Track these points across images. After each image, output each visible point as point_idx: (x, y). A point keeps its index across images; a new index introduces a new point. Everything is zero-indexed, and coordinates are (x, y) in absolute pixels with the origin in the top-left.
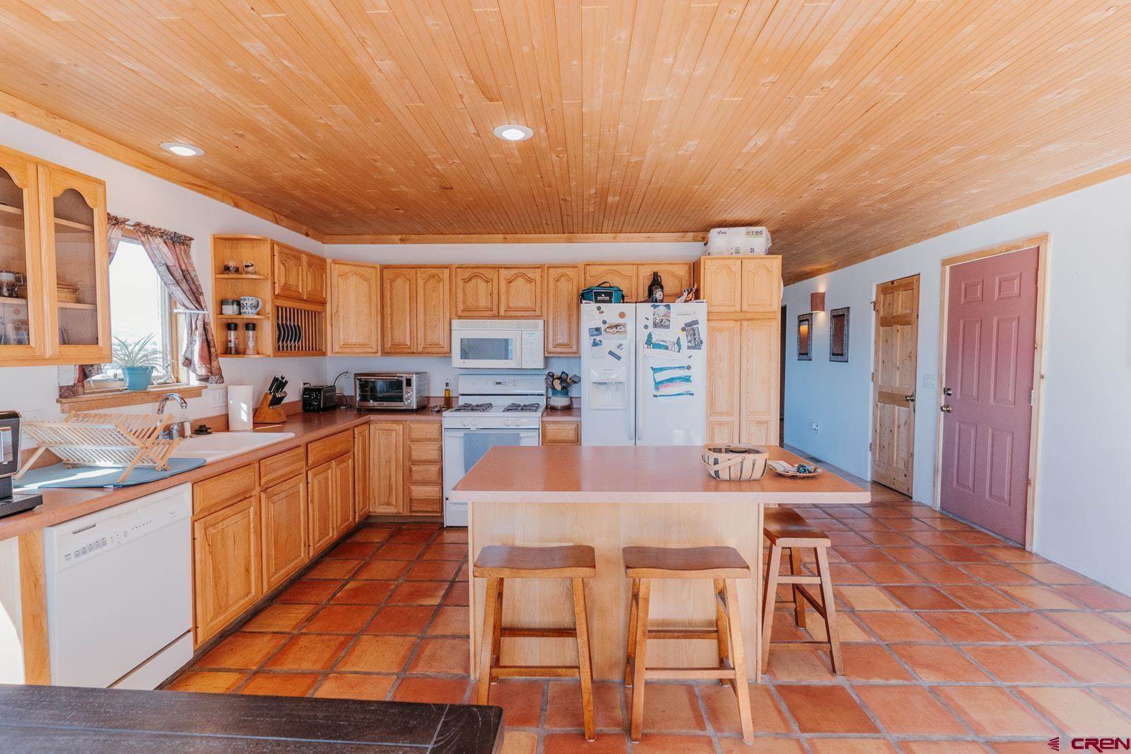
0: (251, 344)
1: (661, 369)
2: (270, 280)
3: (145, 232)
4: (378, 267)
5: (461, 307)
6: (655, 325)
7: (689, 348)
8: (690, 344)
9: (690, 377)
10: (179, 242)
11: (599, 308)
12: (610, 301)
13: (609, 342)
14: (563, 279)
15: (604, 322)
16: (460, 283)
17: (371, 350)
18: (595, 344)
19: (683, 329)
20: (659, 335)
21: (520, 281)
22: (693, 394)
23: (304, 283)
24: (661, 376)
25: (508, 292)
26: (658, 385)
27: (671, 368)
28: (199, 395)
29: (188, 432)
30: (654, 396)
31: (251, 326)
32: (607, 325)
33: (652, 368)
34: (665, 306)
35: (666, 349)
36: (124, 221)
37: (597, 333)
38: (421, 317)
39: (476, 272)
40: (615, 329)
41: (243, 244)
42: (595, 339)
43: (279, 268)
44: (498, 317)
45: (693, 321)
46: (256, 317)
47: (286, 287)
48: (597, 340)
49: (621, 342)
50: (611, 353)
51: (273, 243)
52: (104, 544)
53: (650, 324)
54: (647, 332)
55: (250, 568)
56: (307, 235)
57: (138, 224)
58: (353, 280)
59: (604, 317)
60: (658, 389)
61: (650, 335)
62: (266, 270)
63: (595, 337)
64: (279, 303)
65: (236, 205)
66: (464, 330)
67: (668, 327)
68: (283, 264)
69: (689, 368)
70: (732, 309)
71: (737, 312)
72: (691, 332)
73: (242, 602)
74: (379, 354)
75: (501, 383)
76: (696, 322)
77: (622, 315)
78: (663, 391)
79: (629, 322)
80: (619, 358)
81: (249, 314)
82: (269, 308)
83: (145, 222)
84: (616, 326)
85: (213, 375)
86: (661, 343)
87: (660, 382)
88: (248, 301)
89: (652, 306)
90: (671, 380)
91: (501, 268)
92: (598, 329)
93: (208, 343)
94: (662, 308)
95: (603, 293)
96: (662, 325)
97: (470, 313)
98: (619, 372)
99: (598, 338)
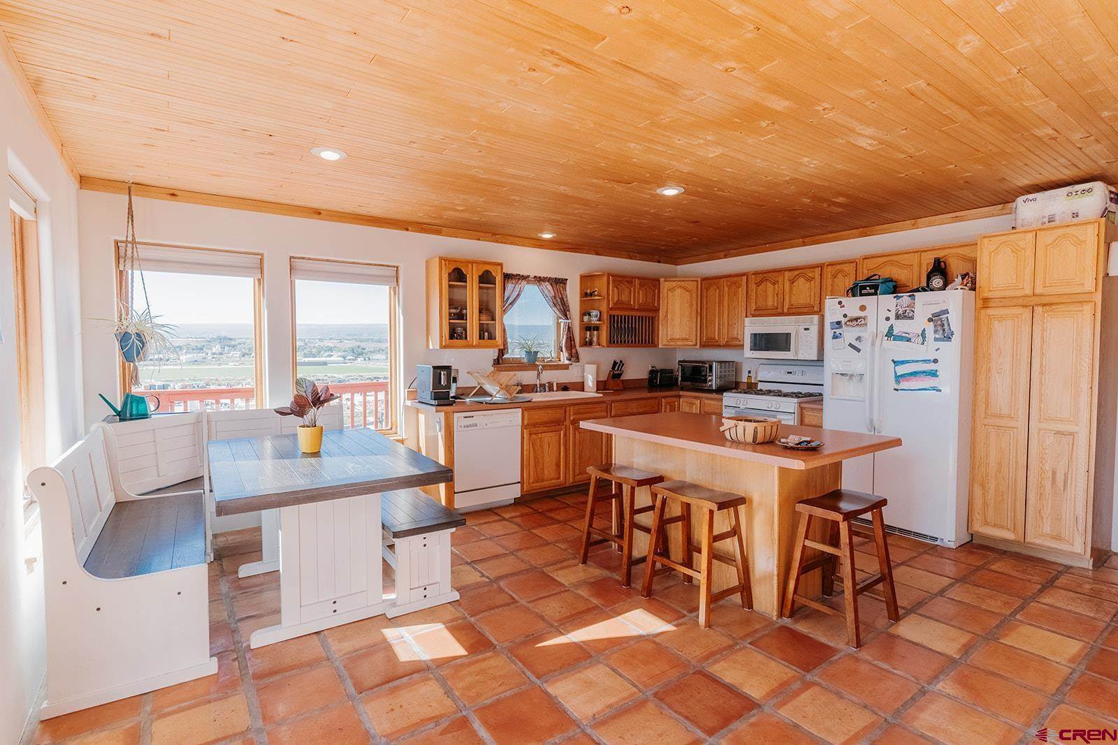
0: (595, 339)
1: (903, 362)
2: (606, 299)
3: (539, 280)
4: (699, 280)
5: (754, 307)
6: (898, 317)
7: (936, 339)
8: (937, 336)
9: (937, 371)
10: (559, 283)
11: (840, 303)
12: (875, 294)
13: (849, 334)
14: (840, 276)
15: (845, 316)
16: (753, 286)
17: (691, 343)
18: (835, 337)
19: (930, 320)
20: (900, 327)
21: (802, 280)
22: (940, 391)
23: (636, 297)
24: (902, 370)
25: (791, 289)
26: (898, 378)
27: (913, 361)
28: (568, 368)
29: (555, 388)
30: (895, 389)
31: (597, 328)
32: (847, 319)
33: (893, 360)
34: (910, 296)
35: (908, 341)
36: (528, 276)
37: (837, 326)
38: (726, 316)
39: (764, 276)
40: (855, 323)
41: (595, 278)
42: (835, 332)
43: (613, 291)
44: (782, 314)
45: (941, 311)
46: (598, 322)
47: (619, 302)
48: (837, 333)
49: (860, 334)
50: (851, 345)
51: (609, 275)
52: (476, 426)
53: (892, 315)
54: (888, 324)
55: (560, 465)
56: (659, 262)
57: (535, 277)
58: (678, 291)
59: (845, 311)
60: (898, 382)
61: (891, 327)
62: (604, 293)
63: (835, 330)
64: (612, 313)
65: (597, 254)
66: (753, 326)
67: (912, 318)
68: (617, 288)
69: (935, 361)
70: (1019, 293)
71: (1026, 296)
72: (939, 322)
73: (553, 481)
74: (698, 346)
75: (791, 373)
76: (946, 312)
77: (863, 308)
78: (904, 385)
79: (870, 313)
80: (858, 350)
81: (594, 320)
82: (605, 317)
83: (538, 275)
84: (856, 319)
85: (574, 356)
86: (903, 335)
87: (901, 376)
88: (594, 313)
89: (894, 297)
90: (914, 374)
91: (786, 270)
92: (839, 323)
93: (570, 339)
94: (905, 298)
95: (868, 286)
96: (906, 316)
97: (761, 312)
98: (857, 364)
99: (838, 331)
